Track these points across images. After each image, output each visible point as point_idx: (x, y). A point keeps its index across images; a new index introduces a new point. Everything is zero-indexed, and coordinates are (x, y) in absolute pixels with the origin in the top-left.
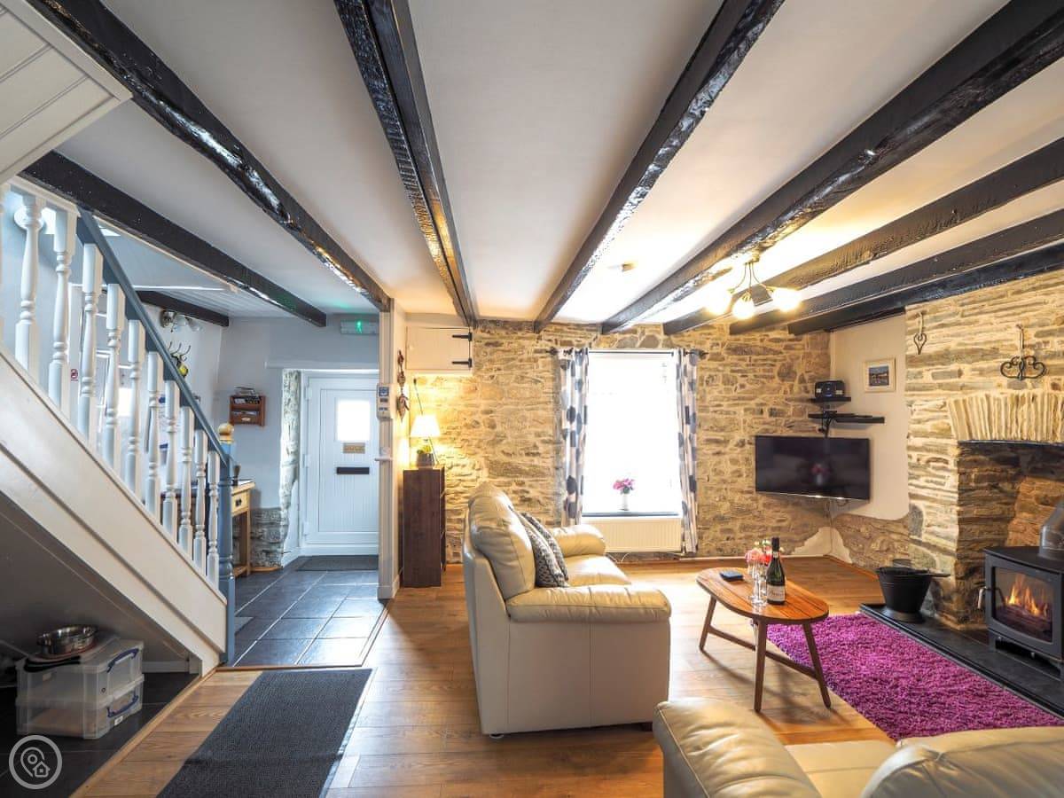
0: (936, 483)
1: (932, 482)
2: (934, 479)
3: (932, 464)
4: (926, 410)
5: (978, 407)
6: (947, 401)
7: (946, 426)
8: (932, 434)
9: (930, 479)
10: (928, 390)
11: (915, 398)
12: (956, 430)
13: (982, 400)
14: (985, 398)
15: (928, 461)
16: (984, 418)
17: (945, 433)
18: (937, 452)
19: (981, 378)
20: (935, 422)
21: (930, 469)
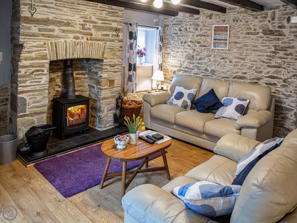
0: (37, 82)
1: (35, 82)
2: (36, 80)
3: (35, 73)
4: (33, 46)
5: (61, 46)
6: (47, 43)
7: (44, 54)
8: (36, 58)
9: (33, 81)
10: (35, 36)
11: (27, 40)
12: (50, 56)
13: (63, 43)
14: (64, 42)
15: (33, 72)
16: (64, 50)
17: (44, 57)
18: (39, 67)
19: (63, 34)
20: (38, 52)
21: (33, 76)
